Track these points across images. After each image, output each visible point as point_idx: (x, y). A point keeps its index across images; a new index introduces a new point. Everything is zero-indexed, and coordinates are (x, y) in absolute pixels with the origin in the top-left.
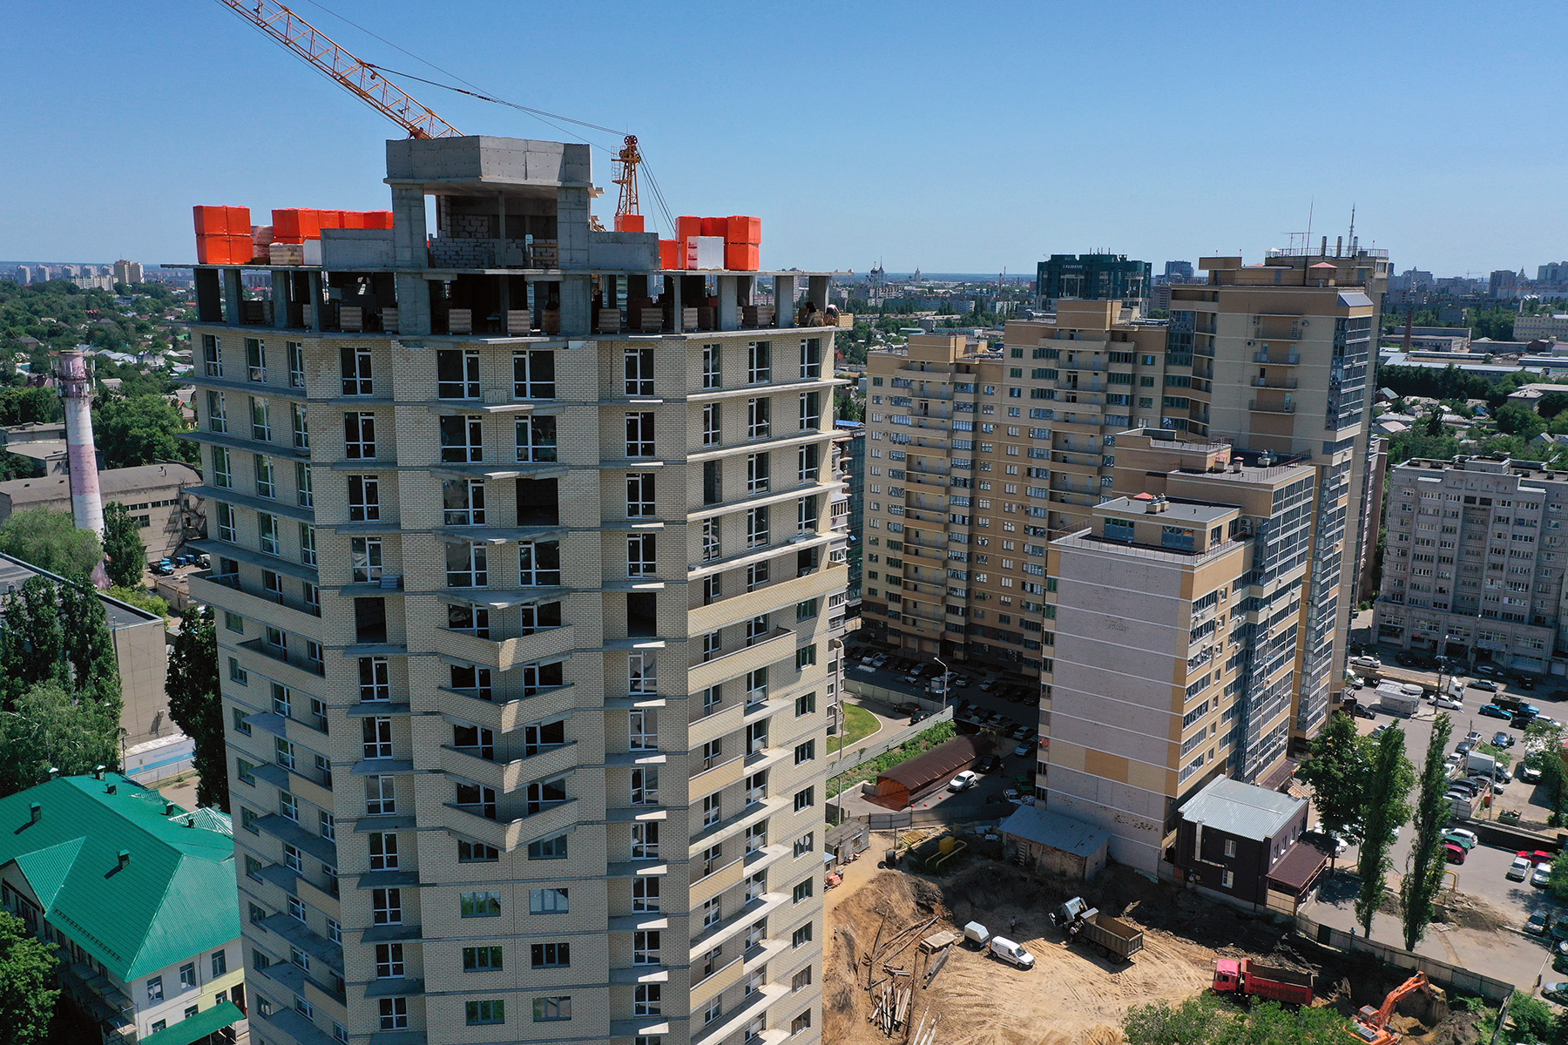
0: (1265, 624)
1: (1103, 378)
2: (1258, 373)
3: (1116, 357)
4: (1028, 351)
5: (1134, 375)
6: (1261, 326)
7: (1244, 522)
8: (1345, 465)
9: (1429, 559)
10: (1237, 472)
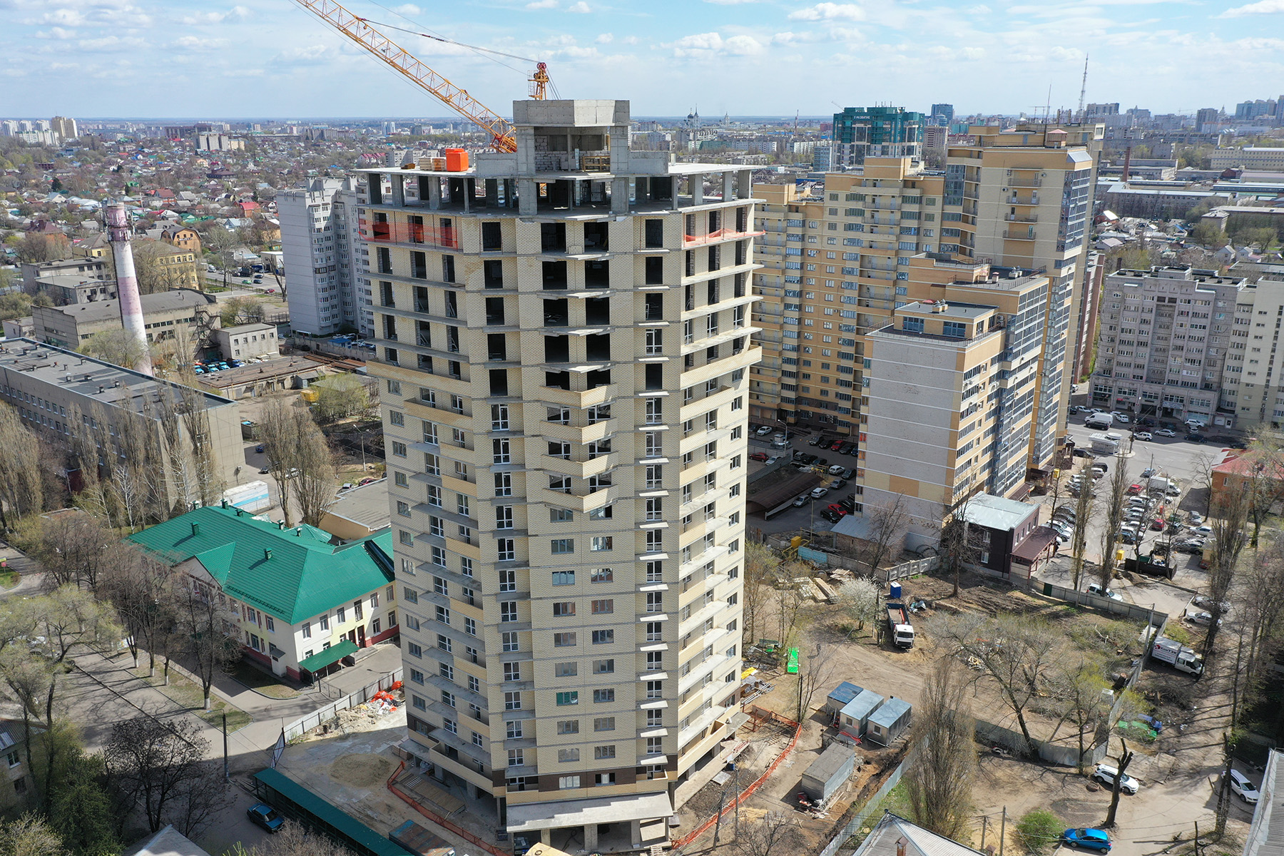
0: (1012, 389)
1: (898, 215)
2: (1010, 211)
3: (905, 199)
4: (842, 196)
5: (920, 213)
6: (1012, 177)
7: (999, 318)
8: (1071, 276)
9: (1130, 343)
10: (994, 283)
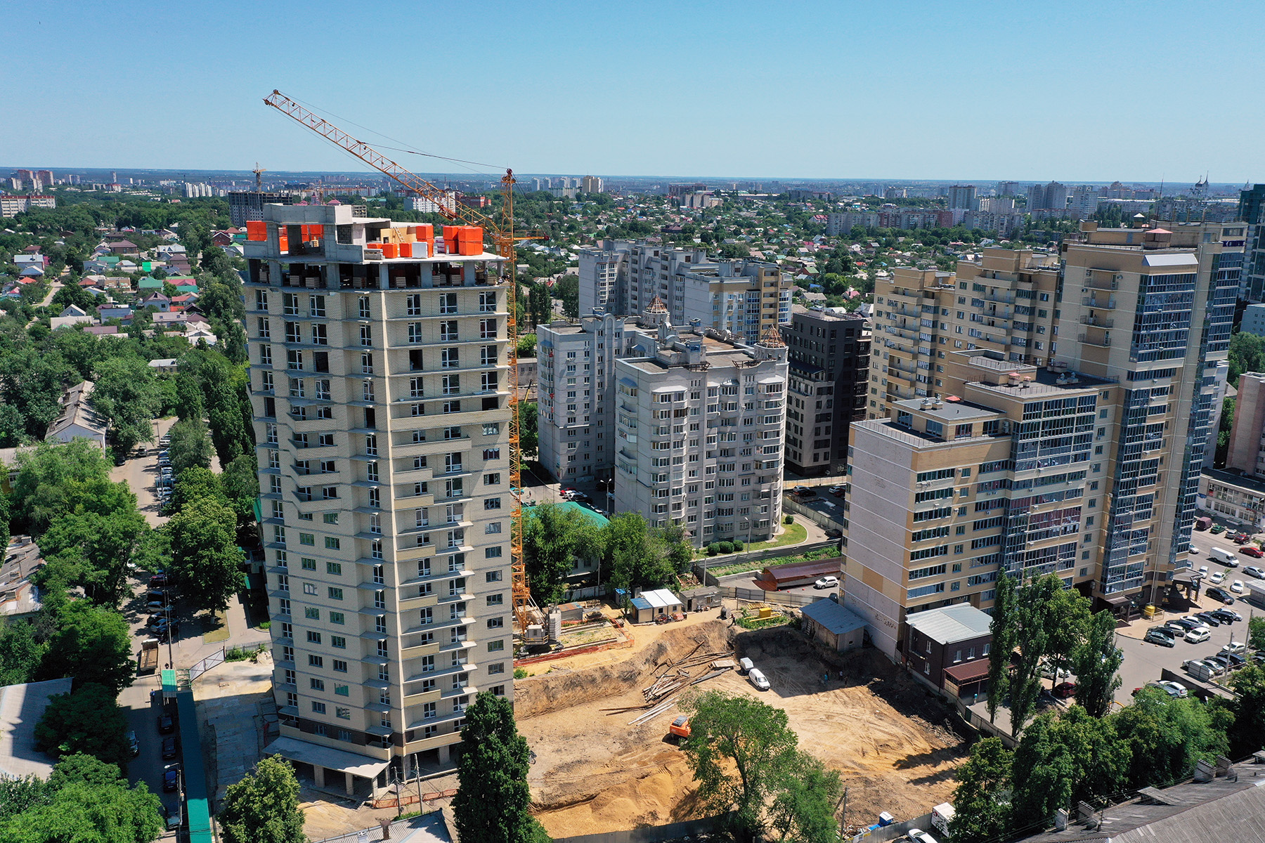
0: (1024, 502)
1: (1012, 308)
2: (1088, 314)
3: (1021, 294)
5: (1033, 308)
6: (1092, 277)
7: (999, 423)
10: (1024, 387)
